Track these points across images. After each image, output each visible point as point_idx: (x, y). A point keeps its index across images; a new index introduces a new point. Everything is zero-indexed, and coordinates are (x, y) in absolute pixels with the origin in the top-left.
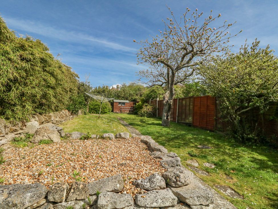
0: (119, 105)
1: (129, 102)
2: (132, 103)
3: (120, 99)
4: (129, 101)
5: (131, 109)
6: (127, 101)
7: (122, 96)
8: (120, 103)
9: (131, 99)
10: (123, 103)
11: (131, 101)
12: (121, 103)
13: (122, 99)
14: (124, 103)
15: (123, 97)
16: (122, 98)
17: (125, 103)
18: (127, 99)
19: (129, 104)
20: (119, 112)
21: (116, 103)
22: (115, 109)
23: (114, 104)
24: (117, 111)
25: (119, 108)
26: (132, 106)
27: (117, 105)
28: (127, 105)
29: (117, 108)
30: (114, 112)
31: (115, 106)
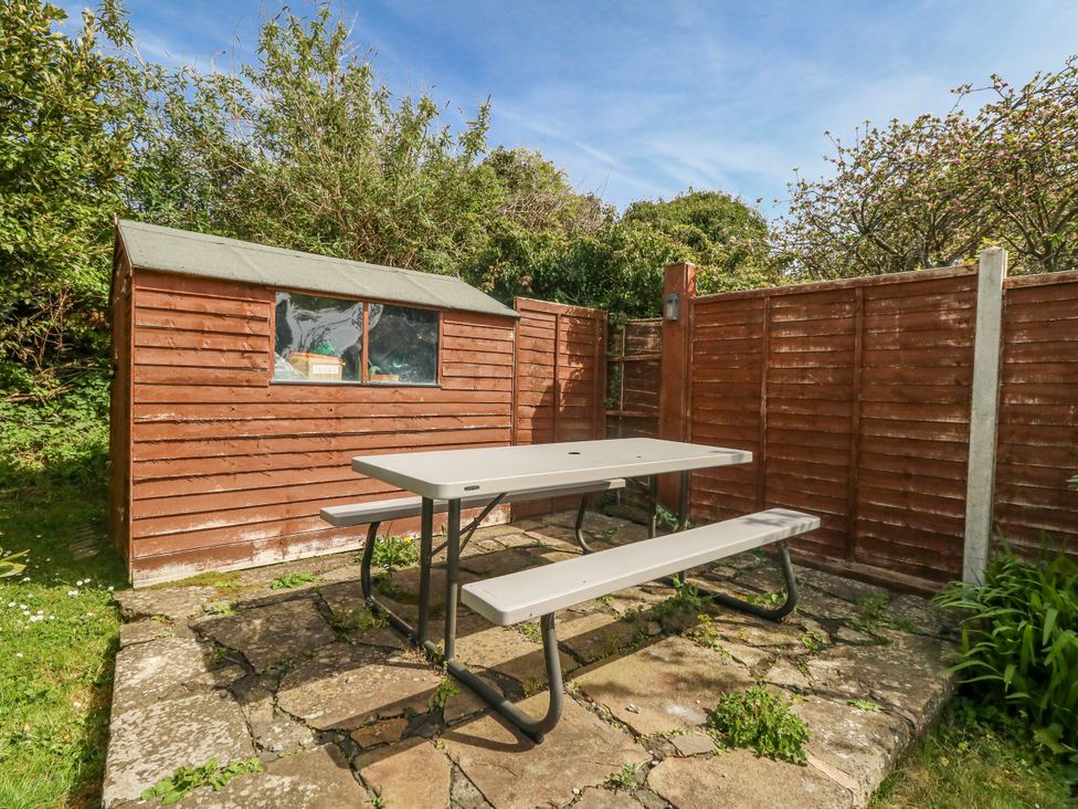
0: (284, 370)
19: (512, 336)
20: (307, 539)
21: (209, 324)
22: (183, 487)
23: (138, 338)
24: (249, 536)
25: (287, 445)
26: (564, 375)
27: (223, 360)
28: (480, 357)
29: (250, 447)
30: (155, 562)
31: (167, 392)
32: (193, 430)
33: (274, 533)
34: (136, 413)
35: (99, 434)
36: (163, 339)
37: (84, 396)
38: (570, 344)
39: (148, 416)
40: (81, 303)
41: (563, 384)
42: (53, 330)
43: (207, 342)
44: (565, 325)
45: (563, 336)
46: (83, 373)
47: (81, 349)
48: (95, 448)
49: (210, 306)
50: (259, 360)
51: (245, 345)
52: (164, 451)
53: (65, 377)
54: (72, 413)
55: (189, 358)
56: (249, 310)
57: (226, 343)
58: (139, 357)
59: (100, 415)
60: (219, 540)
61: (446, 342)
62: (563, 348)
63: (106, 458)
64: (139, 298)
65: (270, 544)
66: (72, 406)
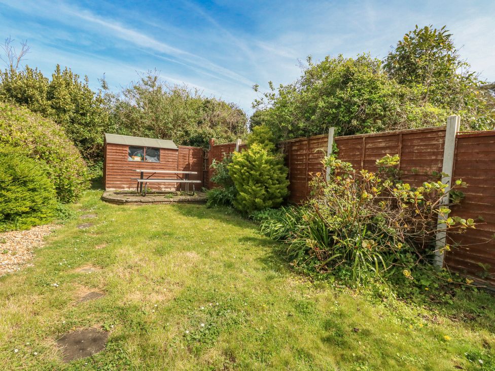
0: (130, 159)
1: (174, 146)
2: (188, 150)
3: (135, 135)
4: (176, 142)
5: (187, 177)
6: (169, 144)
7: (147, 122)
8: (134, 149)
9: (182, 136)
10: (149, 148)
11: (185, 143)
12: (141, 148)
13: (147, 136)
14: (155, 152)
15: (150, 128)
16: (147, 132)
17: (157, 149)
18: (164, 136)
19: (177, 153)
20: (133, 188)
21: (118, 151)
22: (113, 176)
23: (107, 153)
24: (124, 186)
25: (130, 171)
26: (191, 162)
27: (120, 157)
28: (169, 157)
29: (124, 171)
30: (109, 187)
31: (111, 162)
32: (115, 168)
33: (128, 186)
34: (107, 165)
35: (101, 173)
36: (111, 154)
37: (98, 165)
38: (193, 155)
39: (109, 165)
40: (98, 145)
41: (191, 164)
42: (94, 151)
43: (118, 154)
44: (191, 151)
45: (191, 153)
46: (98, 161)
47: (98, 156)
48: (100, 176)
49: (118, 148)
50: (126, 157)
51: (123, 155)
52: (111, 171)
53: (95, 161)
54: (96, 168)
55: (115, 157)
56: (124, 149)
57: (120, 154)
58: (107, 156)
59: (101, 169)
60: (119, 186)
61: (161, 154)
62: (191, 156)
63: (102, 178)
64: (108, 148)
65: (127, 187)
66: (96, 167)
